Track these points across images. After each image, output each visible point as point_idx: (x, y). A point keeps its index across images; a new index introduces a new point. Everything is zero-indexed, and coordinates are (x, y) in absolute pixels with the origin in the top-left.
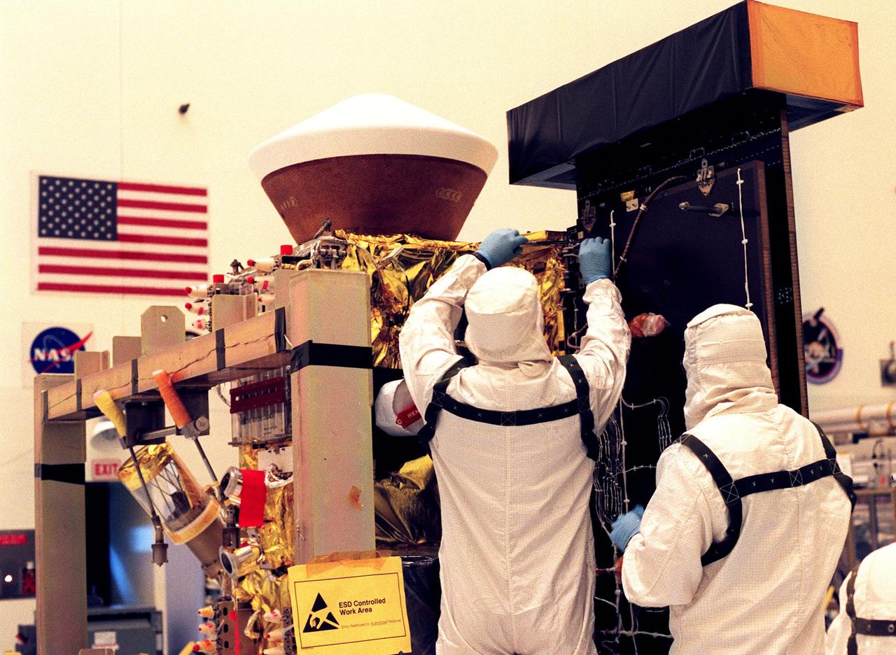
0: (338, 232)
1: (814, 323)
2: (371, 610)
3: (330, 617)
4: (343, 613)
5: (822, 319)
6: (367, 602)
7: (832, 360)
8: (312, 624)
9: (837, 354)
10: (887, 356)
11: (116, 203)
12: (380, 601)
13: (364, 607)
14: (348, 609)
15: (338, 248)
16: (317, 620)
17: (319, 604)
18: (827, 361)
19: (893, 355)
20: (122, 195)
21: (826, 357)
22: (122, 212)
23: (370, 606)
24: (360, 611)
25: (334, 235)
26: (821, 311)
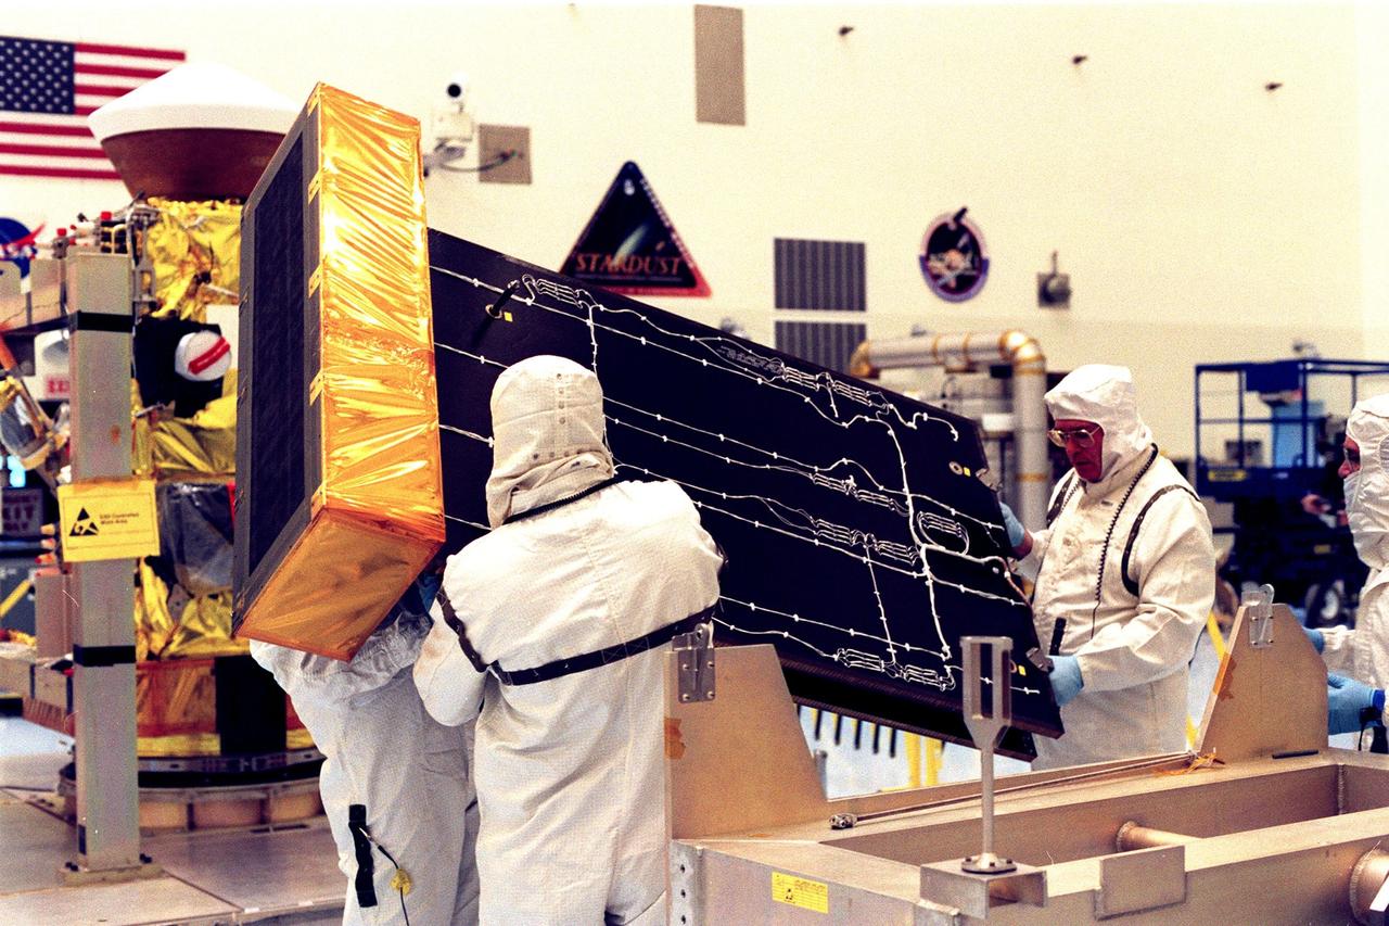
0: (152, 200)
1: (953, 226)
2: (126, 522)
3: (92, 525)
4: (103, 523)
5: (964, 221)
6: (123, 516)
7: (974, 273)
8: (77, 530)
9: (980, 266)
10: (1046, 269)
11: (74, 68)
12: (134, 515)
13: (121, 519)
14: (107, 520)
15: (149, 215)
16: (81, 528)
17: (83, 515)
18: (968, 273)
19: (1055, 268)
20: (81, 58)
21: (966, 269)
22: (81, 79)
23: (124, 519)
24: (117, 522)
25: (147, 203)
26: (963, 211)
